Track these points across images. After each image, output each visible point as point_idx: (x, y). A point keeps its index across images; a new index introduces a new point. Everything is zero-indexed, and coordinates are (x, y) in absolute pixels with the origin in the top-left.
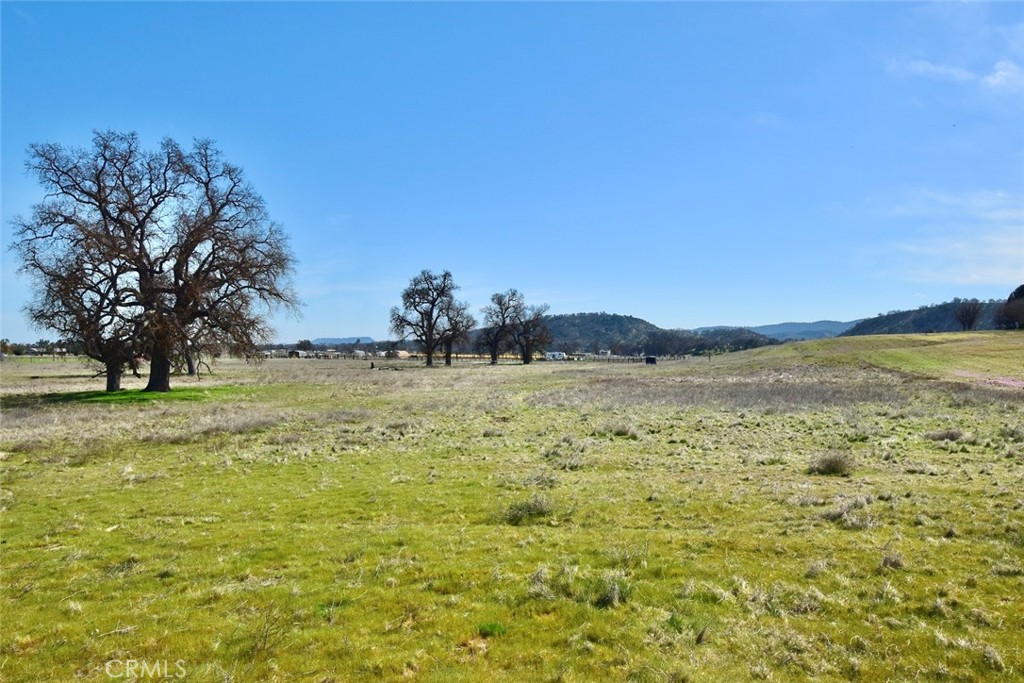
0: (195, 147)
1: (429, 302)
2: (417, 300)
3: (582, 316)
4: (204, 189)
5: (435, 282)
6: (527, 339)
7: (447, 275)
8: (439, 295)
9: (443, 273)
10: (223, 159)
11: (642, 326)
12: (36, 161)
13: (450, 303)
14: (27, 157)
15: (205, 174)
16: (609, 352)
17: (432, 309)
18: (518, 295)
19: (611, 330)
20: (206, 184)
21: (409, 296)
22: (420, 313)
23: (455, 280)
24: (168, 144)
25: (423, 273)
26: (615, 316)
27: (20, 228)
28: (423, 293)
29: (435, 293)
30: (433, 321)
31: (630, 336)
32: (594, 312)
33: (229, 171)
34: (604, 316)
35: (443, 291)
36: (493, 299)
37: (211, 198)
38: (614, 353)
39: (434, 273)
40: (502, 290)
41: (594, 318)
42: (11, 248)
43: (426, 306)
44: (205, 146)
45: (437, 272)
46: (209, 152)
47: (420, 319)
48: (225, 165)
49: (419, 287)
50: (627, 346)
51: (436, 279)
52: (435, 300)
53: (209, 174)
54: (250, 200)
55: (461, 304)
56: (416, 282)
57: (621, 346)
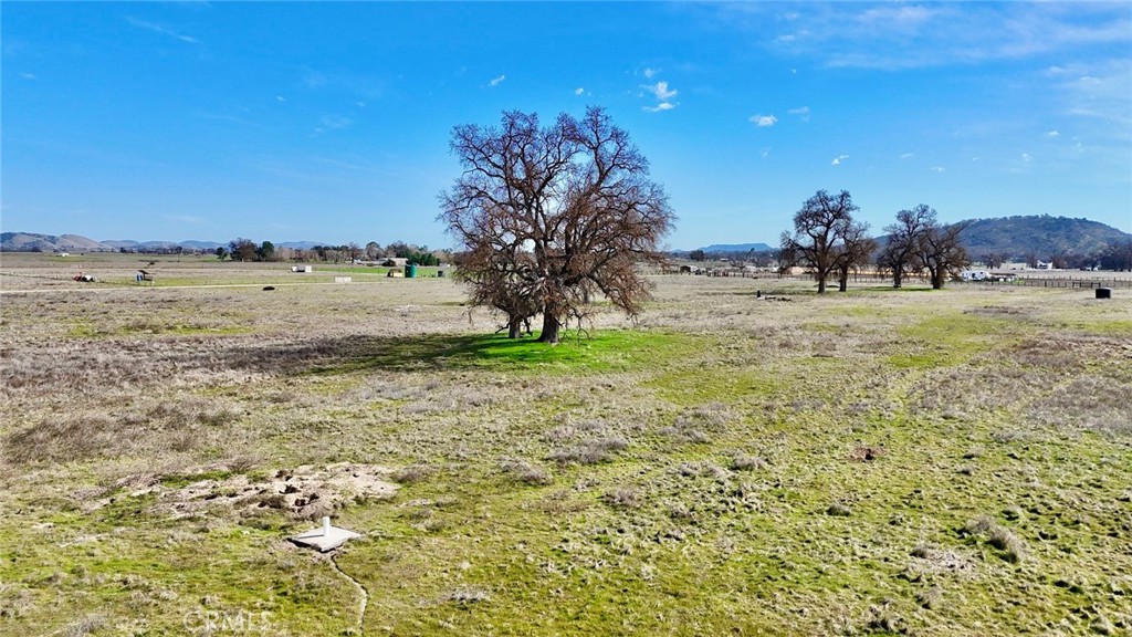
0: (588, 114)
1: (823, 224)
2: (811, 222)
3: (1016, 219)
4: (594, 155)
5: (831, 204)
6: (938, 261)
7: (845, 195)
8: (835, 217)
9: (841, 194)
10: (611, 124)
11: (1099, 231)
12: (457, 142)
13: (848, 225)
14: (451, 138)
15: (595, 138)
16: (1050, 265)
17: (826, 233)
18: (930, 211)
19: (1055, 236)
20: (596, 149)
21: (803, 220)
22: (814, 237)
23: (854, 200)
24: (563, 118)
25: (818, 193)
26: (1062, 220)
27: (444, 202)
28: (817, 216)
29: (831, 215)
30: (827, 244)
31: (1082, 243)
32: (1033, 214)
33: (617, 135)
34: (1046, 218)
35: (839, 213)
36: (899, 217)
37: (599, 162)
38: (1057, 266)
39: (829, 194)
40: (910, 207)
41: (1032, 221)
42: (437, 219)
43: (820, 229)
44: (596, 112)
45: (833, 192)
46: (599, 119)
47: (812, 243)
48: (614, 129)
49: (814, 209)
50: (1076, 256)
51: (832, 200)
52: (830, 222)
53: (598, 139)
54: (635, 162)
55: (860, 225)
56: (810, 203)
57: (1067, 259)
